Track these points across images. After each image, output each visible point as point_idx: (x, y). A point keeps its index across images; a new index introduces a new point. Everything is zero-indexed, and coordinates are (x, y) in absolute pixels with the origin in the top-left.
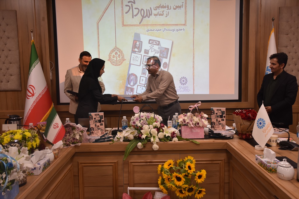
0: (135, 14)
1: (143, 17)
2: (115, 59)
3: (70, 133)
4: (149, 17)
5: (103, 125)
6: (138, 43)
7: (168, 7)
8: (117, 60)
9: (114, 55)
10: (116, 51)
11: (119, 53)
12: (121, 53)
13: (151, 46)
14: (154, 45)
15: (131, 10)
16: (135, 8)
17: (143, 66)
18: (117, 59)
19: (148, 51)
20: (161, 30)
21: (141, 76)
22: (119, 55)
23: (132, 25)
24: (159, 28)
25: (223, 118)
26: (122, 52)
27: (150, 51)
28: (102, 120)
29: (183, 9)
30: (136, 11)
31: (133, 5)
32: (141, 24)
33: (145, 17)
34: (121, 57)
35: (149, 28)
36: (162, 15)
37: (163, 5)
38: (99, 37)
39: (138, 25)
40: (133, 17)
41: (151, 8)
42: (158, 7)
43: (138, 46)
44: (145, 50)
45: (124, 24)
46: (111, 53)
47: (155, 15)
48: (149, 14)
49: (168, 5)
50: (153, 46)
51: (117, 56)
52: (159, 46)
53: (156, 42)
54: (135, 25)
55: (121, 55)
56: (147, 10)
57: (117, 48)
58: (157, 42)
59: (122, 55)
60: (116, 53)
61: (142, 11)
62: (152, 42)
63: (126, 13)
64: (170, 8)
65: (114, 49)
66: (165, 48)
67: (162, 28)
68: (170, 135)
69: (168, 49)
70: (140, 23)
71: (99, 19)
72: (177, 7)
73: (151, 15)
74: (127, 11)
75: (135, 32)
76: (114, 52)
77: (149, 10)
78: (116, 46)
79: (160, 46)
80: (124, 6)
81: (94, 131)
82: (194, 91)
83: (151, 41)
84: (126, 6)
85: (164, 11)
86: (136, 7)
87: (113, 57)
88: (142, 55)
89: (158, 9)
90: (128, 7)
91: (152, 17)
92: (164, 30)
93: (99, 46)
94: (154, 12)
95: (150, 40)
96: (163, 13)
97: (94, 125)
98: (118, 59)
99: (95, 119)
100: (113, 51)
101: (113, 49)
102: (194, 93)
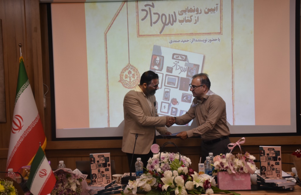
0: (153, 21)
1: (165, 24)
2: (128, 79)
3: (63, 183)
4: (172, 25)
5: (108, 170)
6: (158, 59)
7: (197, 11)
8: (130, 81)
9: (127, 74)
10: (129, 69)
11: (133, 72)
12: (136, 72)
13: (176, 63)
14: (180, 61)
15: (149, 15)
16: (154, 14)
17: (165, 88)
18: (130, 79)
19: (172, 69)
20: (188, 41)
21: (162, 102)
22: (133, 75)
23: (151, 35)
24: (185, 38)
25: (278, 161)
26: (137, 70)
27: (174, 68)
28: (108, 163)
29: (218, 13)
30: (155, 17)
31: (151, 9)
32: (162, 34)
33: (168, 24)
34: (136, 77)
35: (173, 38)
36: (190, 21)
37: (191, 8)
38: (107, 52)
39: (158, 35)
40: (151, 25)
41: (175, 13)
42: (185, 11)
43: (158, 62)
44: (168, 67)
45: (140, 34)
46: (122, 72)
47: (181, 21)
48: (172, 20)
49: (197, 8)
50: (178, 62)
51: (131, 75)
52: (186, 62)
53: (182, 57)
54: (155, 35)
55: (135, 75)
56: (169, 15)
57: (131, 65)
58: (184, 57)
59: (137, 75)
60: (130, 72)
61: (164, 17)
62: (177, 57)
63: (143, 20)
64: (200, 12)
65: (127, 67)
66: (195, 65)
67: (190, 38)
68: (202, 185)
69: (198, 66)
70: (161, 32)
71: (107, 29)
72: (210, 10)
73: (175, 21)
74: (143, 17)
75: (155, 44)
76: (127, 71)
77: (172, 15)
78: (129, 63)
79: (188, 61)
80: (140, 11)
81: (96, 179)
82: (233, 121)
83: (175, 56)
84: (143, 10)
85: (192, 16)
86: (155, 12)
87: (126, 78)
88: (163, 74)
89: (184, 13)
90: (145, 12)
91: (177, 24)
92: (192, 41)
93: (107, 63)
94: (179, 18)
95: (174, 54)
96: (190, 18)
97: (97, 170)
98: (132, 79)
99: (98, 162)
100: (125, 69)
101: (125, 66)
102: (234, 124)
